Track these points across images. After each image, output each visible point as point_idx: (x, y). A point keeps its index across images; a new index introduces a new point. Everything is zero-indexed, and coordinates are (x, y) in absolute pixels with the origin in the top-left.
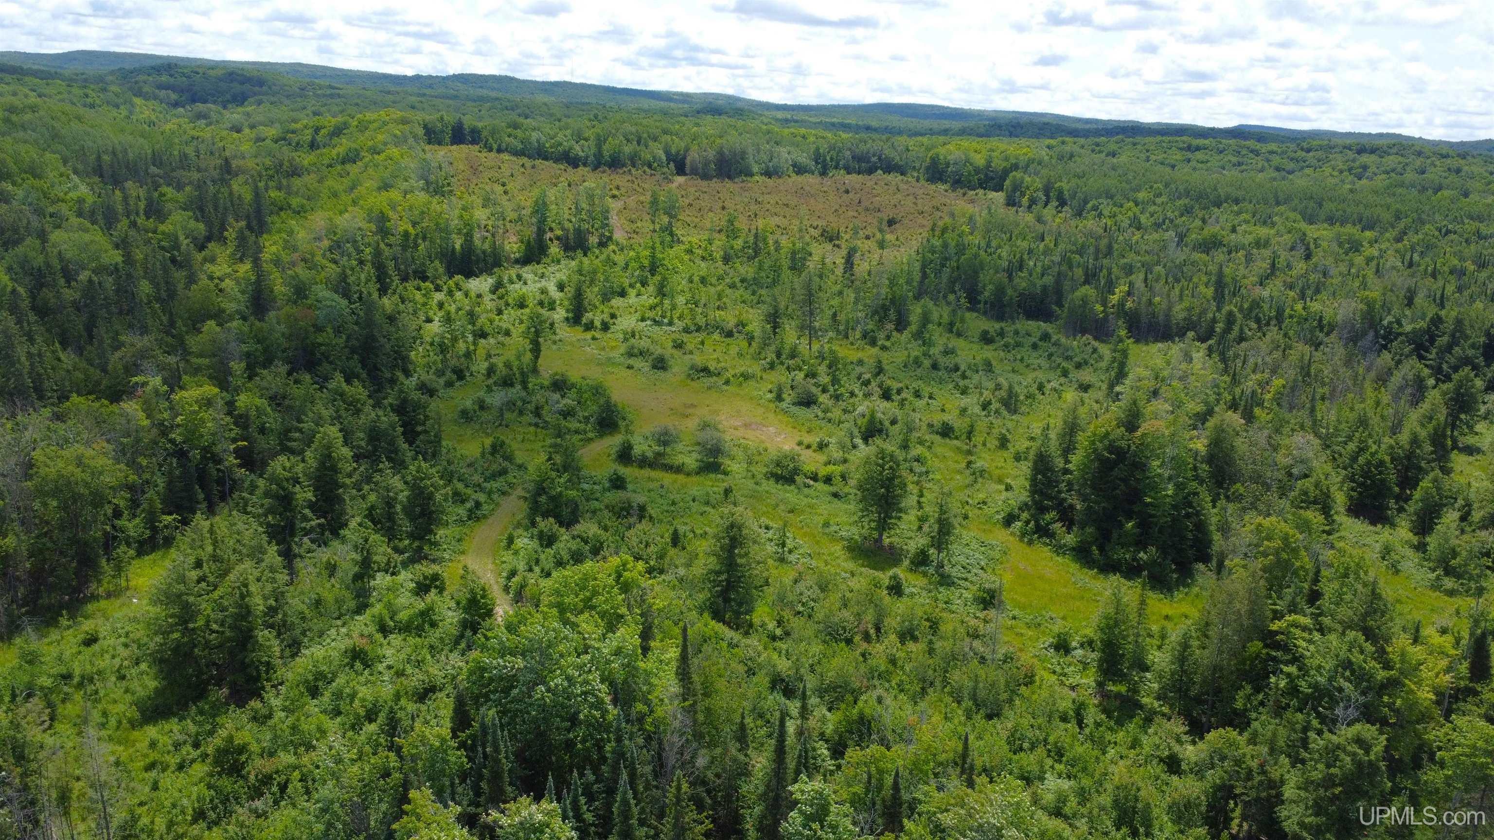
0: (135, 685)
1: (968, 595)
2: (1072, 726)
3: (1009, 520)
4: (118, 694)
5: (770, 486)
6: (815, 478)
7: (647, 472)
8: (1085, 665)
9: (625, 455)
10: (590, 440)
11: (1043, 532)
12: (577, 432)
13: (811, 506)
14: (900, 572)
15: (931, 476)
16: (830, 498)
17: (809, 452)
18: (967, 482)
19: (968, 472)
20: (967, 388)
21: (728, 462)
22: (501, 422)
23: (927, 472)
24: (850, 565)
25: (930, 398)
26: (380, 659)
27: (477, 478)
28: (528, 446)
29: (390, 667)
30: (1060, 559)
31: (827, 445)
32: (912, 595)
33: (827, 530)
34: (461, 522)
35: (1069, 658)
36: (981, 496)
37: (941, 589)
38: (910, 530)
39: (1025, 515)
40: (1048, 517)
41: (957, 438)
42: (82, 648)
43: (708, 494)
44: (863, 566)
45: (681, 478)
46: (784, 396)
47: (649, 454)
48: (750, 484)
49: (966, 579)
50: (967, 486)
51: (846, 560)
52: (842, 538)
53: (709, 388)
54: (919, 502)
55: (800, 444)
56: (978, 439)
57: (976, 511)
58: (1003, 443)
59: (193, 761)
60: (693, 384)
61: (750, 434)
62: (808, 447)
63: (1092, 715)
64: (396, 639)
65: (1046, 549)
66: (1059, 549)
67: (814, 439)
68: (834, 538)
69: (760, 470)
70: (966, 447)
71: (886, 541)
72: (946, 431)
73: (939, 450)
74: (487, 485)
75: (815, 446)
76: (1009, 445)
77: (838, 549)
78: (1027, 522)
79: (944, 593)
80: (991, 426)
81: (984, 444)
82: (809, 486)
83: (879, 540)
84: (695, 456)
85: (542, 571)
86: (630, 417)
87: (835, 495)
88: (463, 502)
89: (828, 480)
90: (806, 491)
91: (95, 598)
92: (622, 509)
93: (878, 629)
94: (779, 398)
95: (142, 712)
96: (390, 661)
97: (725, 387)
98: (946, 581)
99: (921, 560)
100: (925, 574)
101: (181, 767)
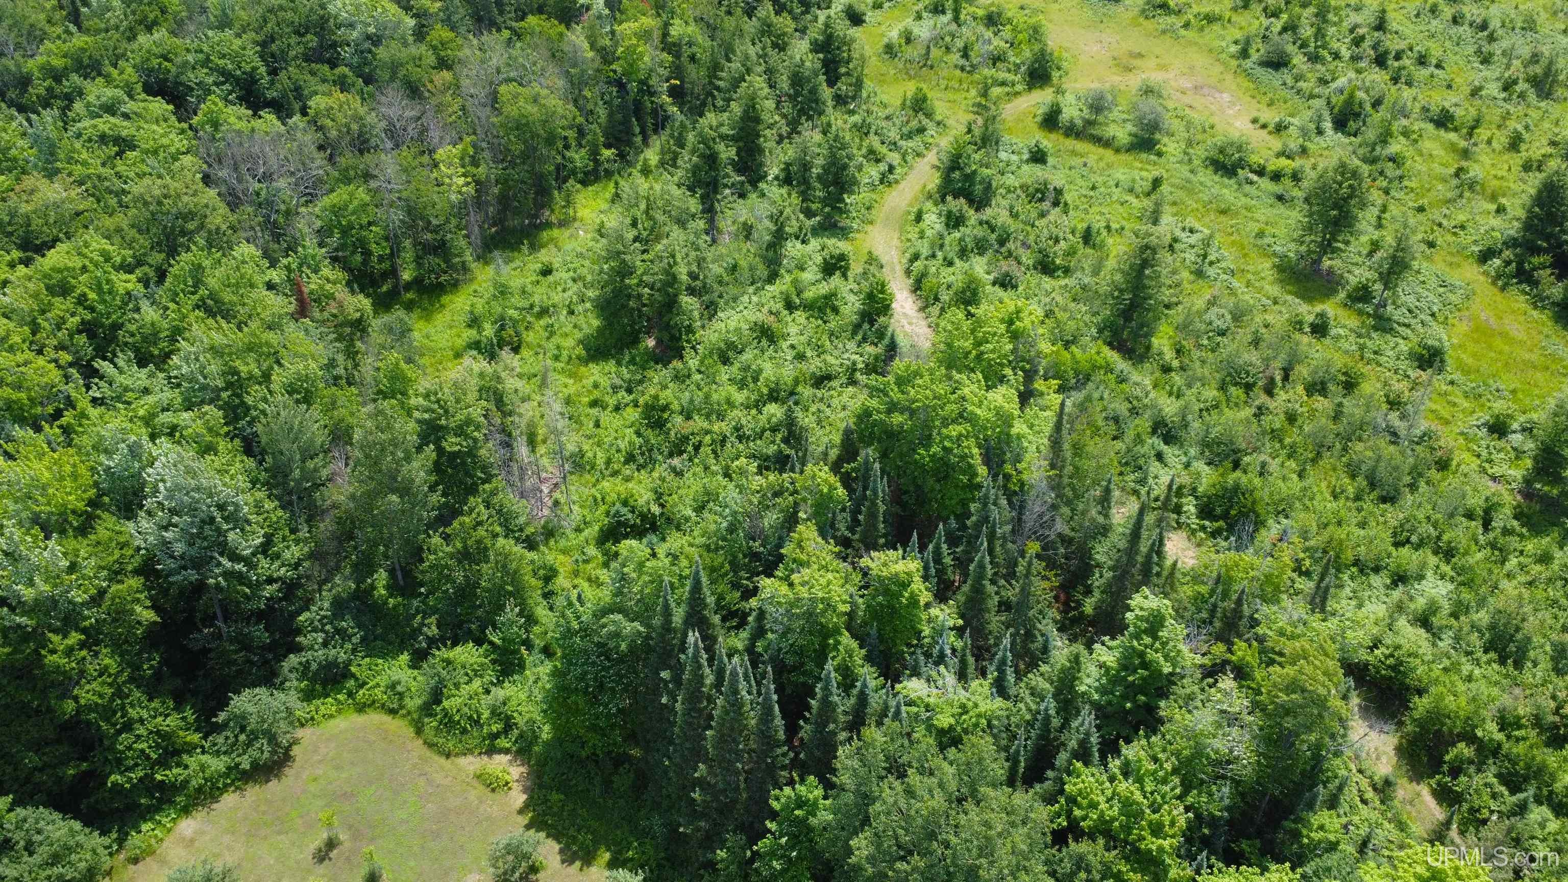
0: (581, 320)
1: (1404, 347)
2: (1476, 526)
3: (1485, 257)
4: (568, 329)
5: (1207, 177)
6: (1261, 172)
7: (1071, 143)
8: (1519, 453)
9: (1051, 121)
10: (1017, 94)
11: (1524, 276)
12: (1003, 84)
13: (1248, 209)
14: (1330, 308)
15: (1406, 183)
16: (1272, 200)
17: (1264, 133)
18: (1449, 195)
19: (1455, 182)
20: (1491, 55)
21: (1165, 140)
22: (926, 63)
23: (1401, 178)
24: (1274, 290)
25: (1438, 66)
26: (785, 336)
27: (893, 134)
28: (950, 95)
29: (792, 347)
30: (1535, 314)
31: (1286, 128)
32: (1338, 338)
33: (1259, 242)
34: (873, 187)
35: (1502, 444)
36: (1462, 217)
37: (1374, 335)
38: (1359, 254)
39: (1507, 254)
40: (1536, 260)
41: (1456, 130)
42: (540, 278)
43: (1134, 181)
44: (1290, 293)
45: (1108, 154)
46: (1252, 51)
47: (1079, 123)
48: (1184, 170)
49: (1408, 326)
50: (1449, 201)
51: (1272, 283)
52: (1275, 254)
53: (1164, 32)
54: (1379, 218)
55: (1255, 121)
56: (1483, 133)
57: (1450, 238)
58: (1515, 144)
59: (627, 405)
60: (1145, 23)
61: (1198, 101)
62: (1264, 126)
63: (1503, 518)
64: (800, 316)
65: (1522, 298)
66: (1538, 301)
67: (1271, 116)
68: (1265, 252)
69: (1199, 153)
70: (1463, 144)
71: (1326, 263)
72: (1443, 120)
73: (1427, 145)
74: (902, 143)
75: (1271, 127)
76: (1523, 147)
77: (1266, 266)
78: (1508, 263)
79: (1376, 340)
80: (1507, 116)
81: (1489, 142)
82: (1251, 183)
83: (1318, 262)
84: (1129, 127)
85: (945, 259)
86: (1065, 65)
87: (1280, 198)
88: (878, 161)
89: (1276, 177)
90: (1247, 188)
91: (548, 225)
92: (1037, 190)
93: (1286, 378)
94: (1244, 54)
95: (587, 349)
96: (792, 340)
97: (1183, 32)
98: (1383, 324)
99: (1362, 295)
100: (1360, 313)
101: (617, 409)
